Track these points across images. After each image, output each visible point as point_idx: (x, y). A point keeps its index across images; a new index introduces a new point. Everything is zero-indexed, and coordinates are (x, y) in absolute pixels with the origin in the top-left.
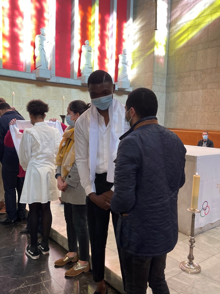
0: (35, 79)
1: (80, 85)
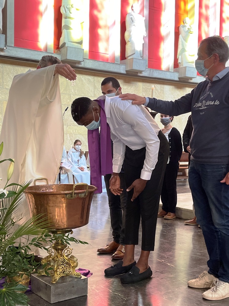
0: (125, 72)
1: (177, 79)
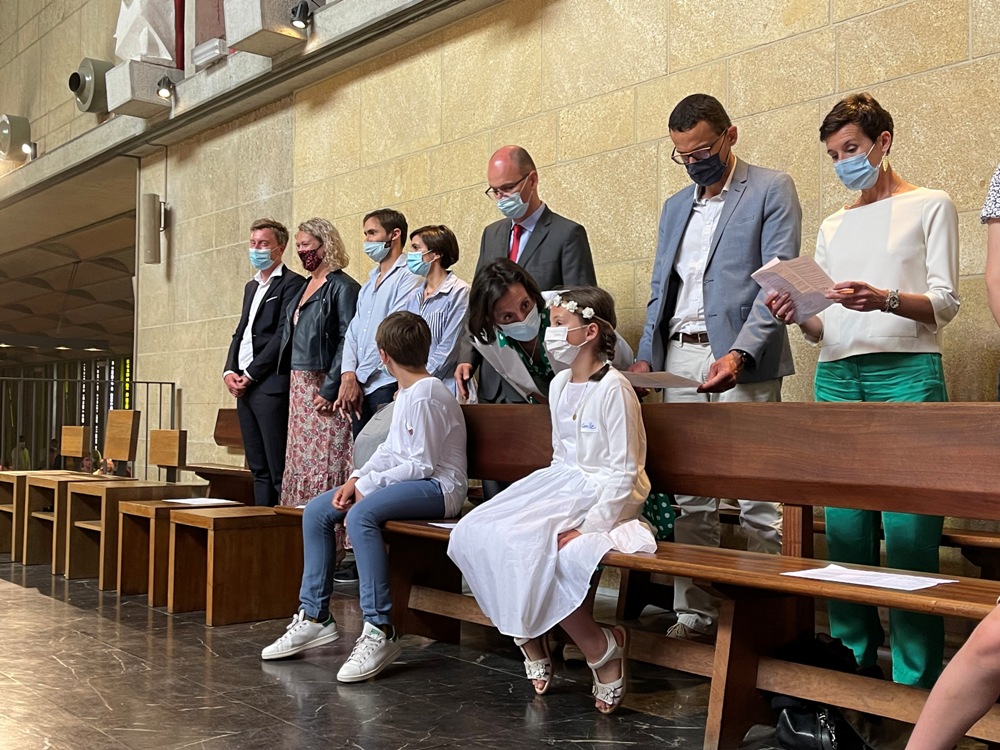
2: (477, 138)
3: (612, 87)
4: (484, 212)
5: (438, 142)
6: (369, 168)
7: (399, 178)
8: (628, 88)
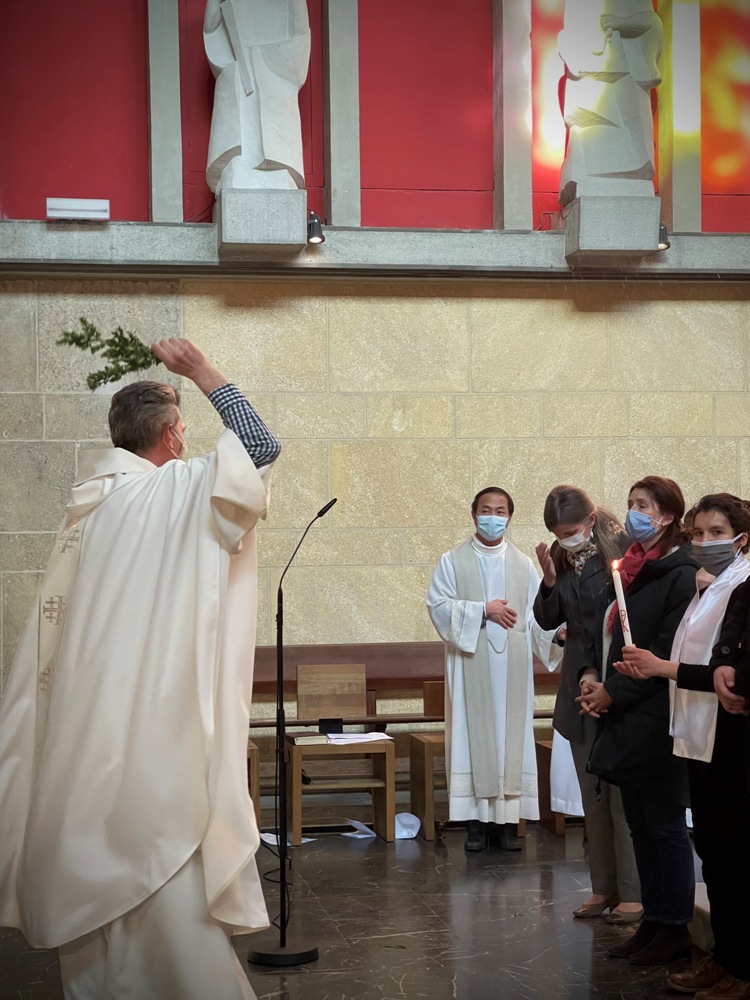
2: (525, 396)
3: (689, 388)
4: (535, 463)
5: (465, 389)
6: (345, 394)
7: (400, 413)
8: (707, 392)
